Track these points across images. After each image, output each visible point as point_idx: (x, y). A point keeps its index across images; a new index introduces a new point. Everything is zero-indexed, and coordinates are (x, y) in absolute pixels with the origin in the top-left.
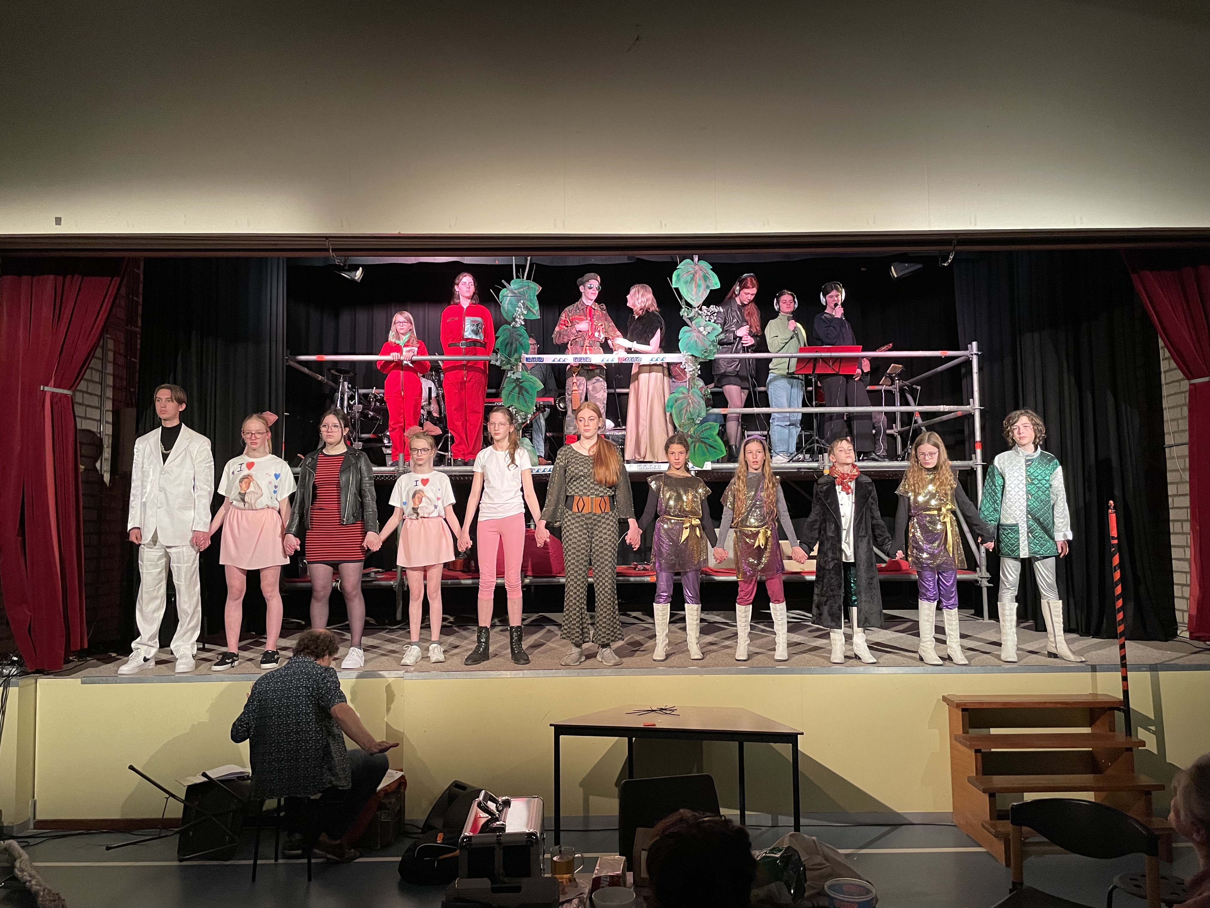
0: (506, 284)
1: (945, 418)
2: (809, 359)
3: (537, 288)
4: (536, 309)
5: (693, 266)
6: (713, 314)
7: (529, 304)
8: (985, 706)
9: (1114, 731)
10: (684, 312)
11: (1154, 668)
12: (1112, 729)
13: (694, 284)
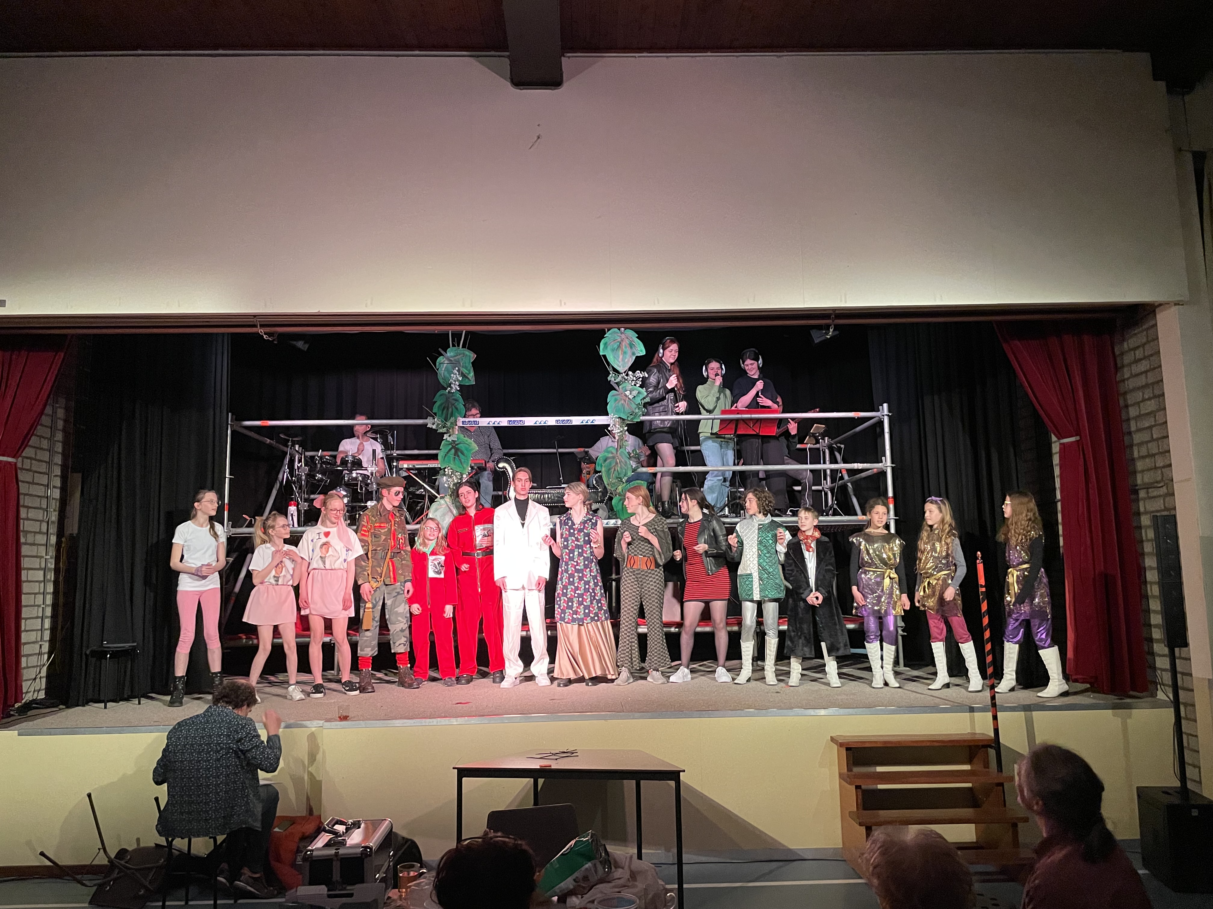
0: (443, 352)
1: (863, 475)
2: (731, 421)
3: (472, 356)
4: (472, 375)
5: (620, 334)
6: (638, 379)
7: (465, 371)
8: (867, 745)
9: (988, 768)
10: (611, 378)
11: (1028, 708)
12: (986, 765)
13: (620, 352)
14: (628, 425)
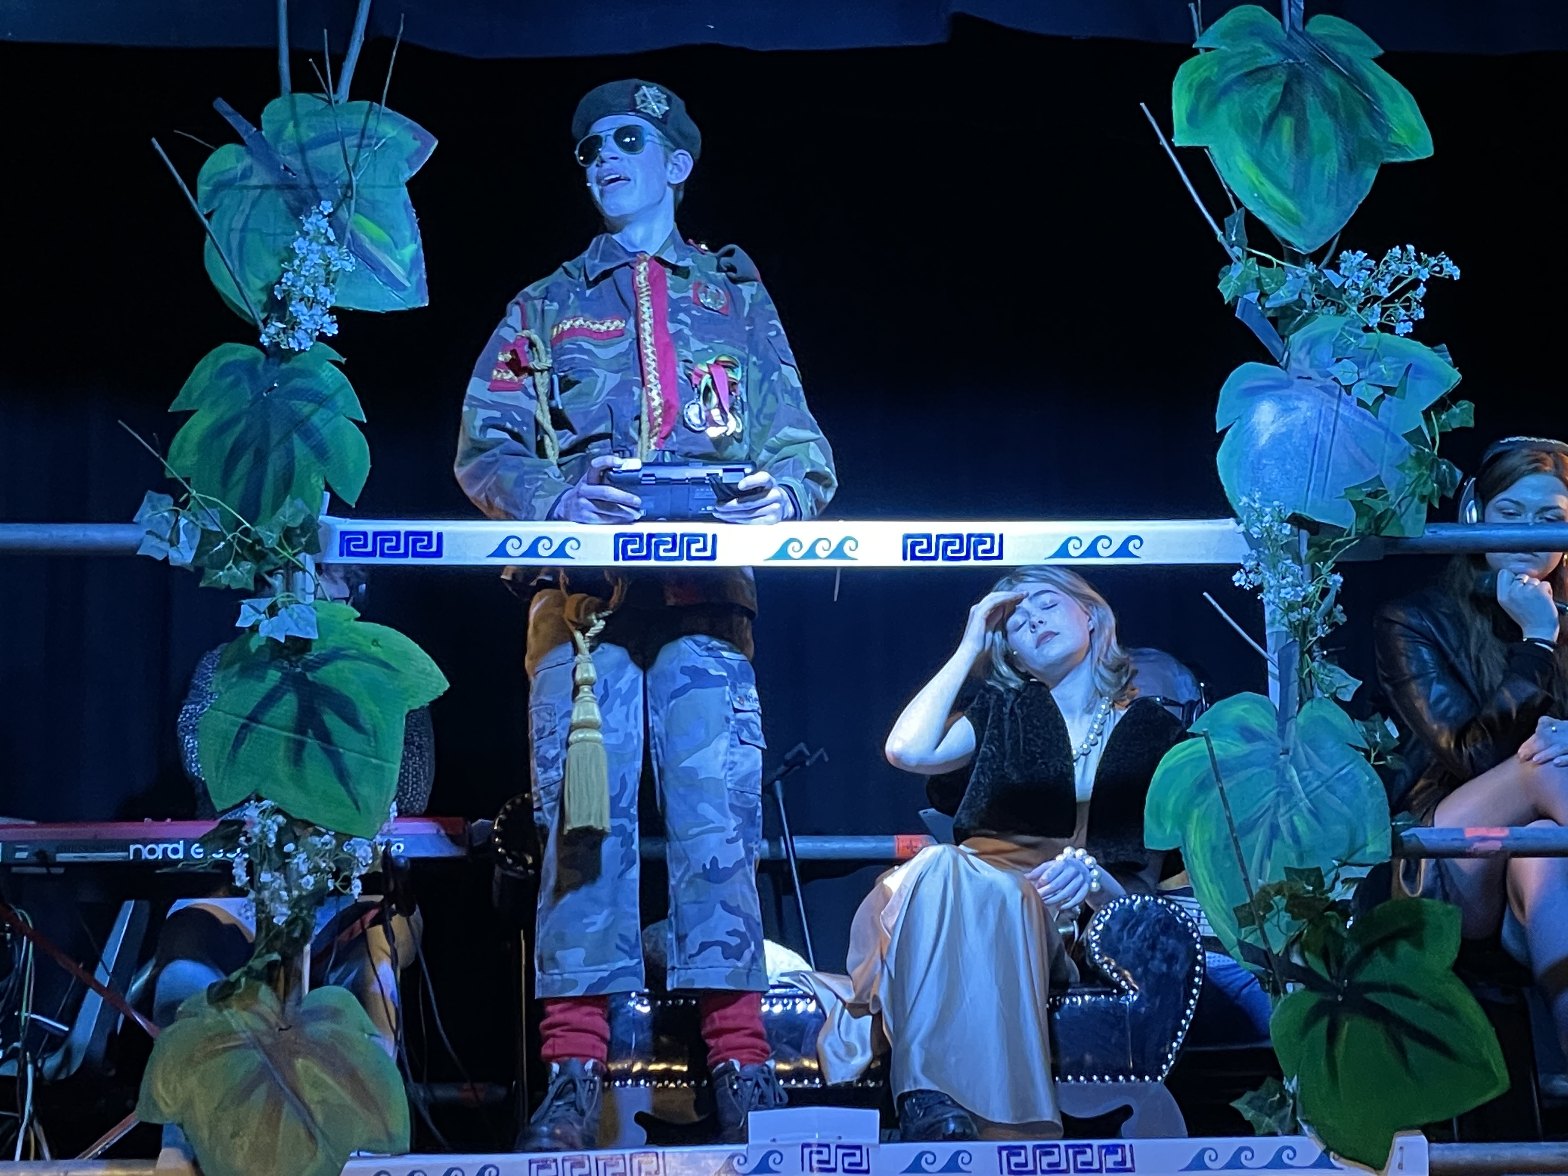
0: (236, 120)
3: (411, 145)
4: (406, 255)
5: (1283, 38)
6: (1402, 288)
10: (1240, 280)
14: (1340, 567)
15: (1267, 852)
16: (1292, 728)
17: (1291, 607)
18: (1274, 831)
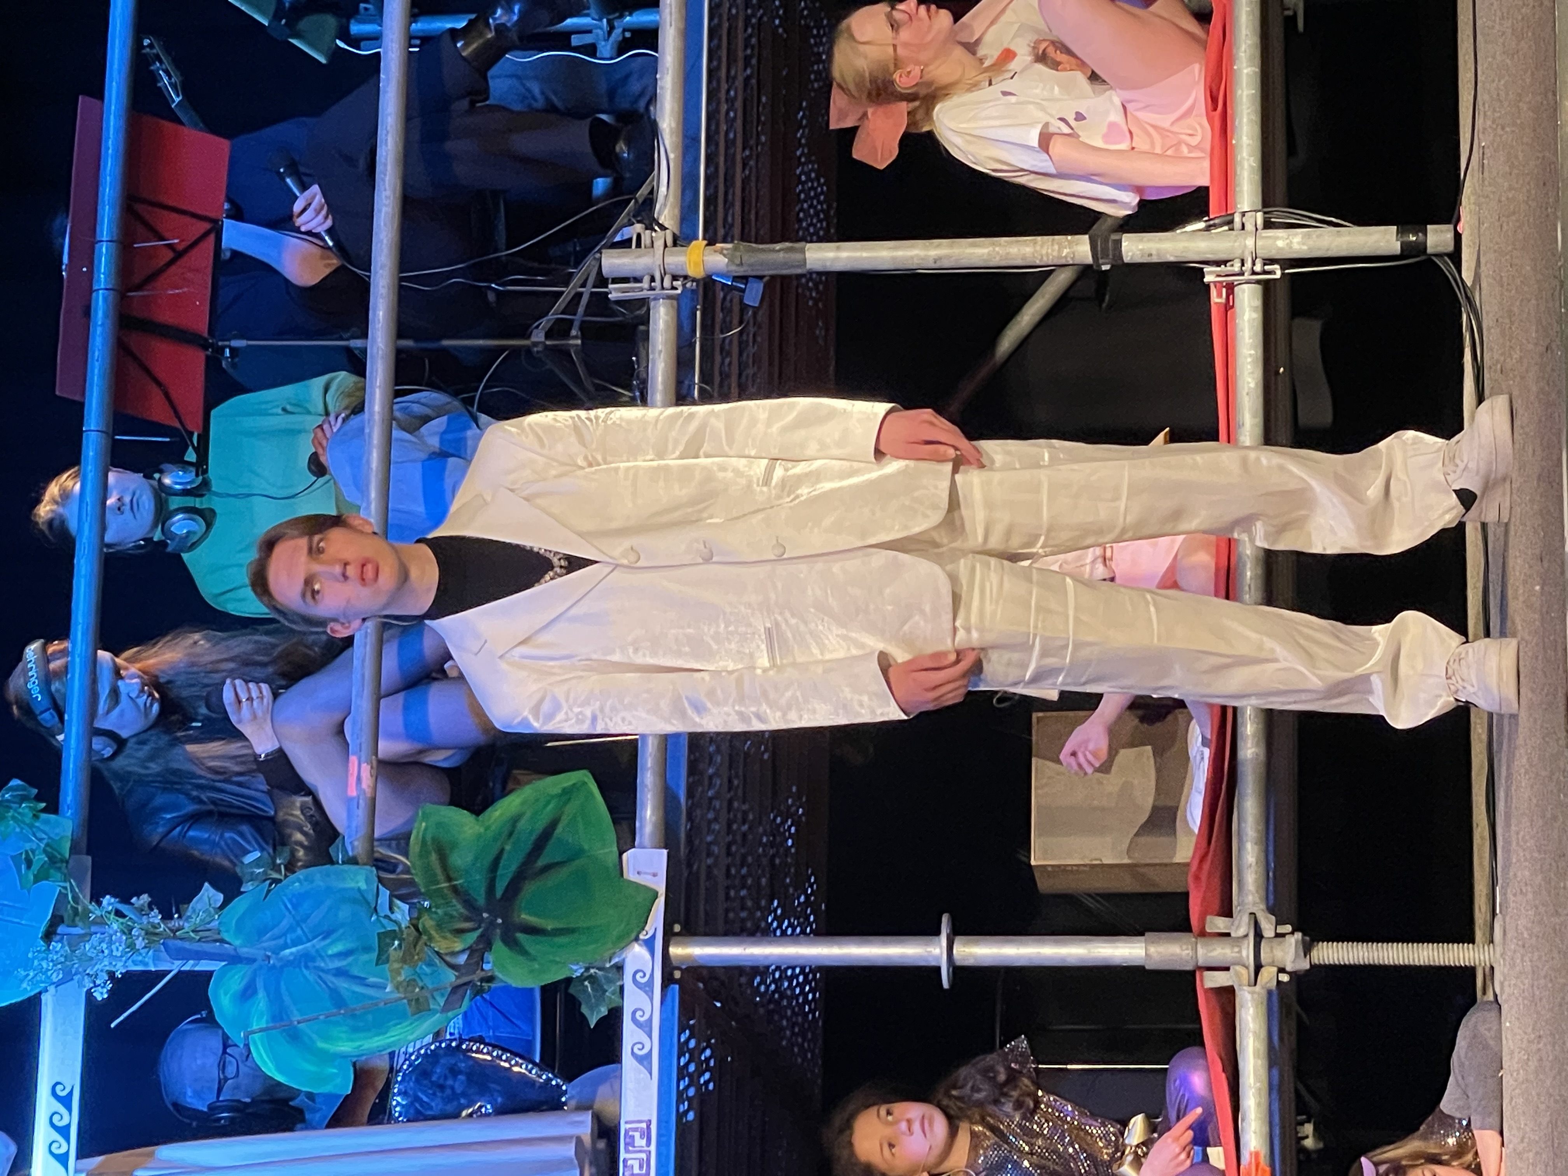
14: (96, 898)
15: (361, 981)
16: (244, 951)
17: (131, 946)
18: (340, 973)
